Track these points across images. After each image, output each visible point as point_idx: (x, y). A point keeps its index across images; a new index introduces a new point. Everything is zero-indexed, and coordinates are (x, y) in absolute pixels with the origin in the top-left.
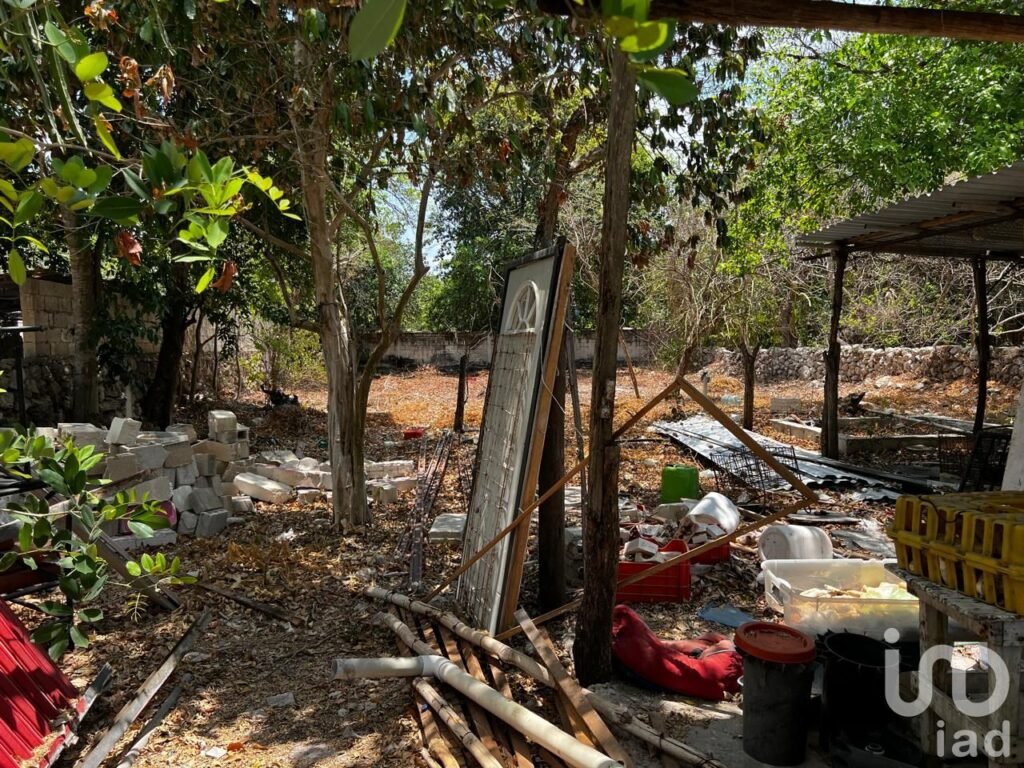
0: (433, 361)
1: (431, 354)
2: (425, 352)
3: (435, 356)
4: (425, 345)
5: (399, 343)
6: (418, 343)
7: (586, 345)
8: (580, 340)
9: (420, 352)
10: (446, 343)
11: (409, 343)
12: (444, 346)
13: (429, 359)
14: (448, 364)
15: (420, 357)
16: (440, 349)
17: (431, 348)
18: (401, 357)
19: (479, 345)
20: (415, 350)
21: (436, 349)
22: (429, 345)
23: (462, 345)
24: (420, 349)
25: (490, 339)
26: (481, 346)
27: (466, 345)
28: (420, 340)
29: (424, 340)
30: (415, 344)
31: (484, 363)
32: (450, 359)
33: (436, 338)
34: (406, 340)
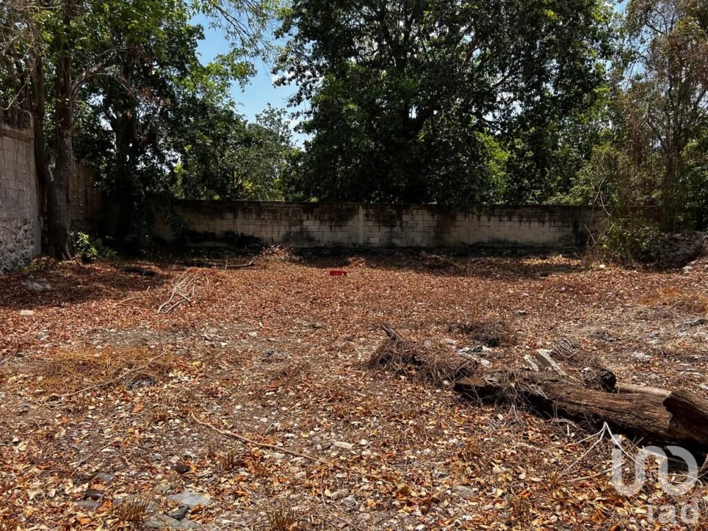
0: (286, 240)
1: (283, 231)
2: (276, 229)
3: (288, 234)
4: (275, 218)
5: (240, 215)
6: (265, 215)
7: (486, 224)
8: (479, 217)
9: (269, 229)
10: (305, 217)
11: (254, 216)
12: (301, 221)
13: (280, 239)
14: (306, 245)
15: (269, 236)
16: (295, 226)
17: (284, 223)
18: (242, 234)
19: (347, 220)
20: (261, 225)
21: (291, 225)
22: (281, 219)
23: (326, 221)
24: (269, 223)
25: (362, 212)
26: (350, 223)
27: (331, 220)
28: (269, 211)
29: (273, 211)
30: (262, 217)
31: (354, 245)
32: (310, 239)
33: (290, 211)
34: (250, 211)
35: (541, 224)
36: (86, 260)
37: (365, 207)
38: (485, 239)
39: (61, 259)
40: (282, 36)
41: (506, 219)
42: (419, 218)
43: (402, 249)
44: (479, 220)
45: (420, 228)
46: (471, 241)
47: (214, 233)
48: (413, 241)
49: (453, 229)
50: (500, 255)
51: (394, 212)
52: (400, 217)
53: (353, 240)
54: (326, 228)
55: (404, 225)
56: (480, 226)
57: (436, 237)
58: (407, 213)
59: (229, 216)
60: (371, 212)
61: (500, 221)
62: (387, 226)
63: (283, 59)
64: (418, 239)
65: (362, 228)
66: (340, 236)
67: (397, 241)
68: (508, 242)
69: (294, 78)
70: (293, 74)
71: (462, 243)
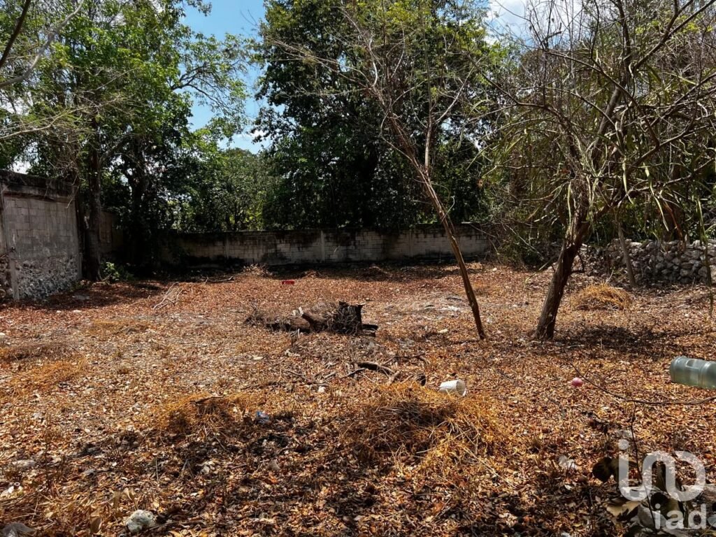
0: (264, 259)
1: (262, 254)
2: (256, 252)
3: (266, 255)
4: (255, 244)
5: (228, 243)
6: (247, 242)
7: (424, 240)
8: (417, 235)
9: (250, 252)
10: (278, 242)
11: (239, 243)
12: (276, 245)
13: (260, 259)
14: (280, 263)
15: (251, 257)
16: (271, 248)
17: (262, 246)
18: (230, 257)
19: (312, 243)
20: (245, 250)
21: (267, 248)
22: (259, 244)
23: (294, 244)
24: (250, 247)
25: (323, 235)
26: (314, 244)
27: (298, 242)
28: (250, 239)
29: (255, 239)
30: (245, 243)
31: (318, 261)
32: (283, 258)
33: (267, 237)
34: (236, 240)
35: (469, 238)
36: (112, 281)
37: (325, 232)
38: (423, 252)
39: (95, 281)
40: (261, 98)
41: (439, 235)
42: (368, 238)
43: (357, 263)
44: (417, 237)
45: (370, 246)
46: (412, 254)
47: (208, 257)
48: (365, 256)
49: (396, 245)
50: (436, 264)
51: (349, 235)
52: (353, 238)
53: (317, 258)
54: (295, 249)
55: (357, 244)
56: (418, 242)
57: (383, 252)
58: (359, 235)
59: (219, 244)
60: (330, 235)
61: (434, 237)
62: (343, 246)
63: (258, 122)
64: (369, 254)
65: (323, 247)
66: (307, 254)
67: (351, 257)
68: (442, 254)
69: (267, 135)
70: (267, 132)
71: (405, 256)
